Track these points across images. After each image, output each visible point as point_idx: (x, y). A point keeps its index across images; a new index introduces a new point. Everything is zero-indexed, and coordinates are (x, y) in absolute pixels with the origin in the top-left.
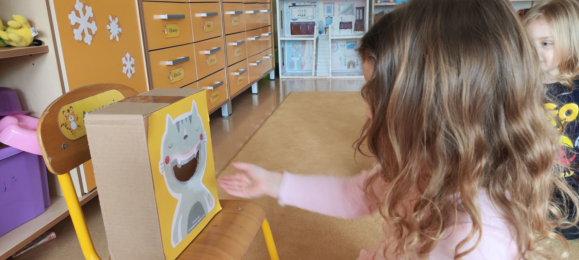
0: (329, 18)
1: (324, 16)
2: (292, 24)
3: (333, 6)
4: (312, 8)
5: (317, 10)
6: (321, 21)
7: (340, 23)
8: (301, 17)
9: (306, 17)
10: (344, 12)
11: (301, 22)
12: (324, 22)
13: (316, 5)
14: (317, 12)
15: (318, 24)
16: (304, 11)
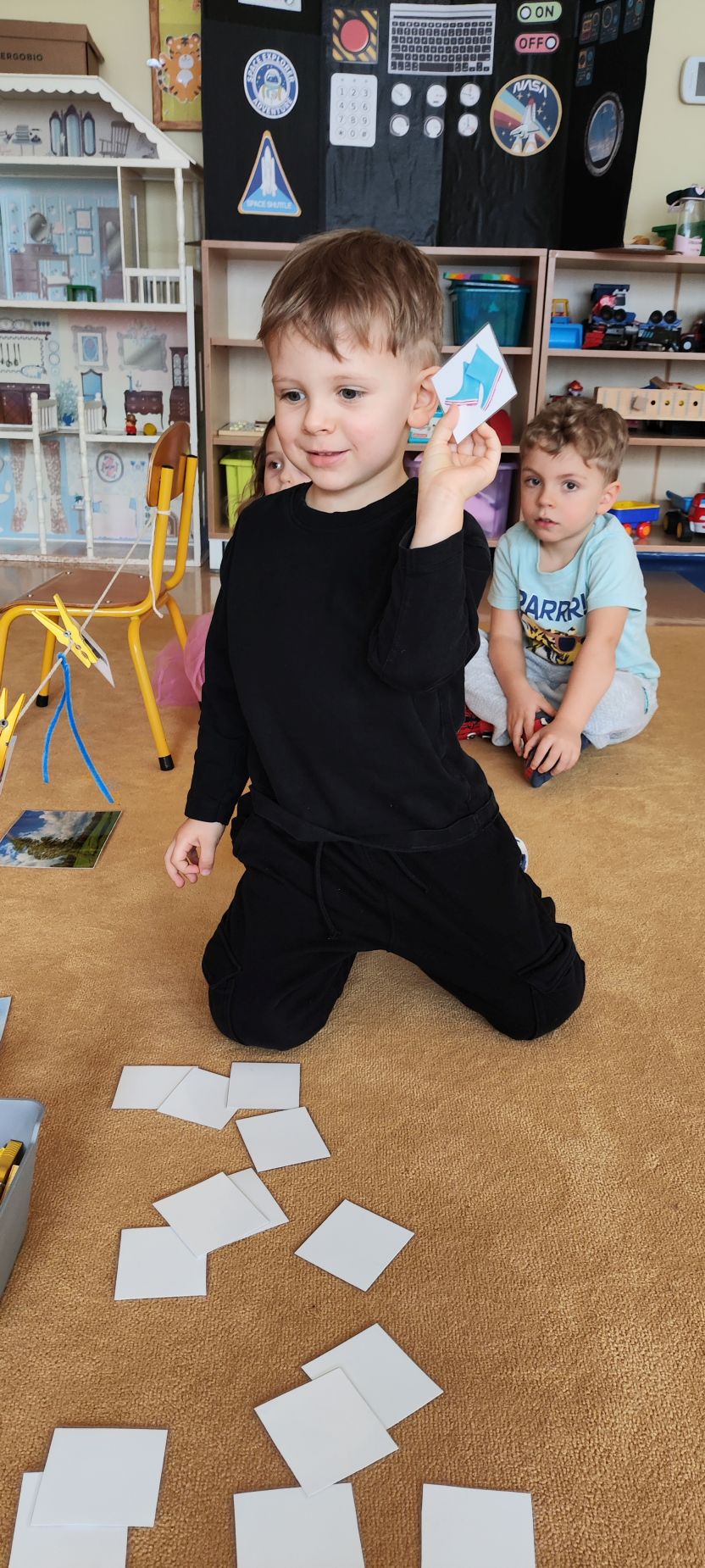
0: (91, 373)
1: (76, 369)
3: (103, 338)
4: (38, 342)
5: (54, 347)
6: (69, 385)
7: (127, 393)
8: (5, 367)
9: (19, 368)
10: (138, 360)
11: (6, 384)
12: (76, 387)
13: (49, 333)
14: (54, 353)
15: (58, 392)
16: (11, 348)
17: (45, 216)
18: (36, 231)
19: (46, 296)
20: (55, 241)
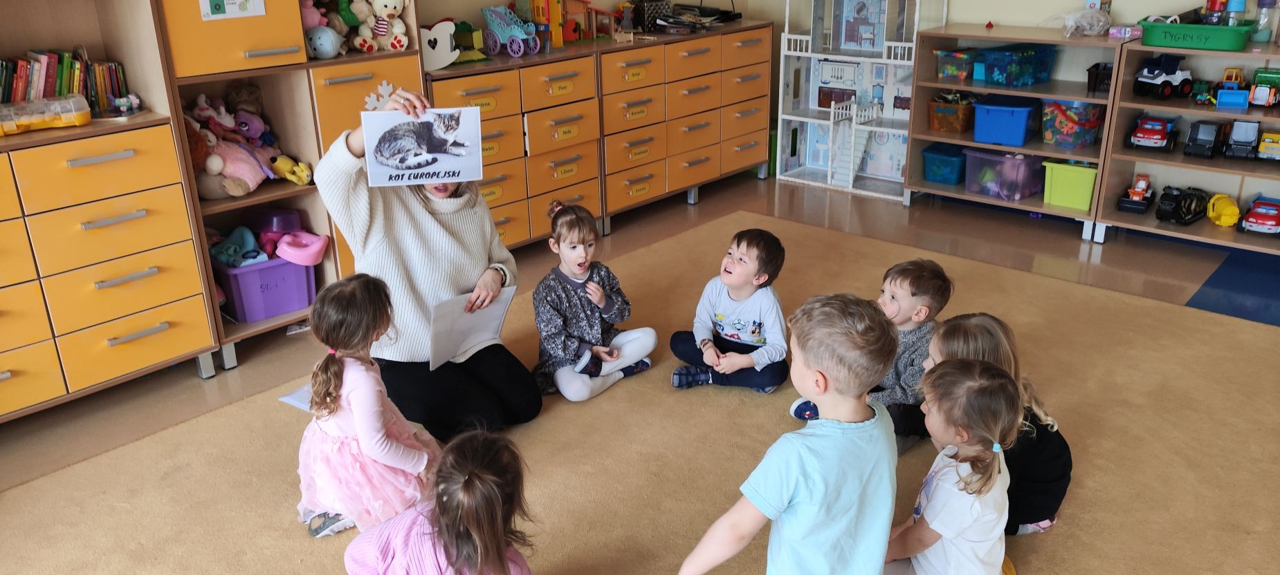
0: (878, 86)
1: (871, 83)
2: (820, 88)
3: (887, 68)
4: (853, 68)
5: (861, 72)
6: (866, 91)
7: (896, 97)
8: (835, 80)
9: (842, 81)
10: (903, 80)
11: (835, 88)
12: (870, 93)
13: (859, 64)
14: (860, 74)
15: (860, 94)
16: (840, 70)
17: (866, 2)
18: (859, 11)
19: (861, 44)
20: (869, 16)
